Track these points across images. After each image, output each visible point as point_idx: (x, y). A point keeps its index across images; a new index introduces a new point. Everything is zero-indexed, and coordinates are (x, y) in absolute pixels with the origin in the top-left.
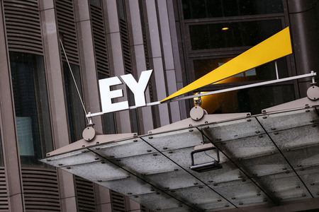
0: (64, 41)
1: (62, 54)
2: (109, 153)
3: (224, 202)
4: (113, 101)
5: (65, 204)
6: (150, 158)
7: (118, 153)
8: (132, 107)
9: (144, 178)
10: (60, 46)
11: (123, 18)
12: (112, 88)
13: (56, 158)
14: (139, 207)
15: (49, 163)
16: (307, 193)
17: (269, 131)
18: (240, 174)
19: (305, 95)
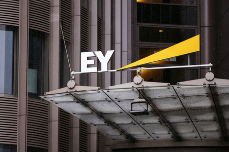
0: (63, 27)
1: (61, 34)
2: (82, 97)
3: (148, 135)
4: (88, 66)
5: (51, 124)
6: (106, 103)
7: (88, 98)
8: (99, 72)
9: (101, 115)
10: (60, 29)
11: (100, 17)
12: (89, 58)
13: (49, 96)
14: (96, 132)
15: (45, 99)
16: (198, 136)
17: (180, 96)
18: (159, 119)
19: (204, 77)
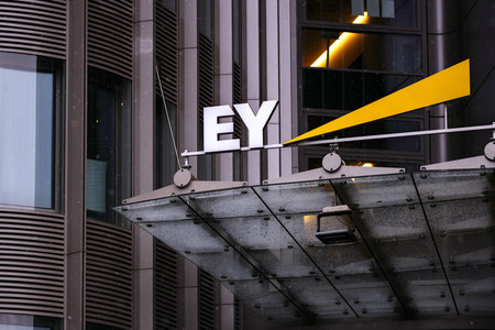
0: (160, 69)
1: (156, 85)
2: (205, 208)
3: (343, 306)
4: (220, 137)
5: (138, 277)
7: (219, 210)
8: (243, 149)
10: (155, 75)
11: (237, 62)
12: (220, 120)
13: (135, 207)
14: (232, 300)
15: (123, 213)
16: (452, 306)
17: (424, 200)
18: (372, 265)
19: (481, 153)
